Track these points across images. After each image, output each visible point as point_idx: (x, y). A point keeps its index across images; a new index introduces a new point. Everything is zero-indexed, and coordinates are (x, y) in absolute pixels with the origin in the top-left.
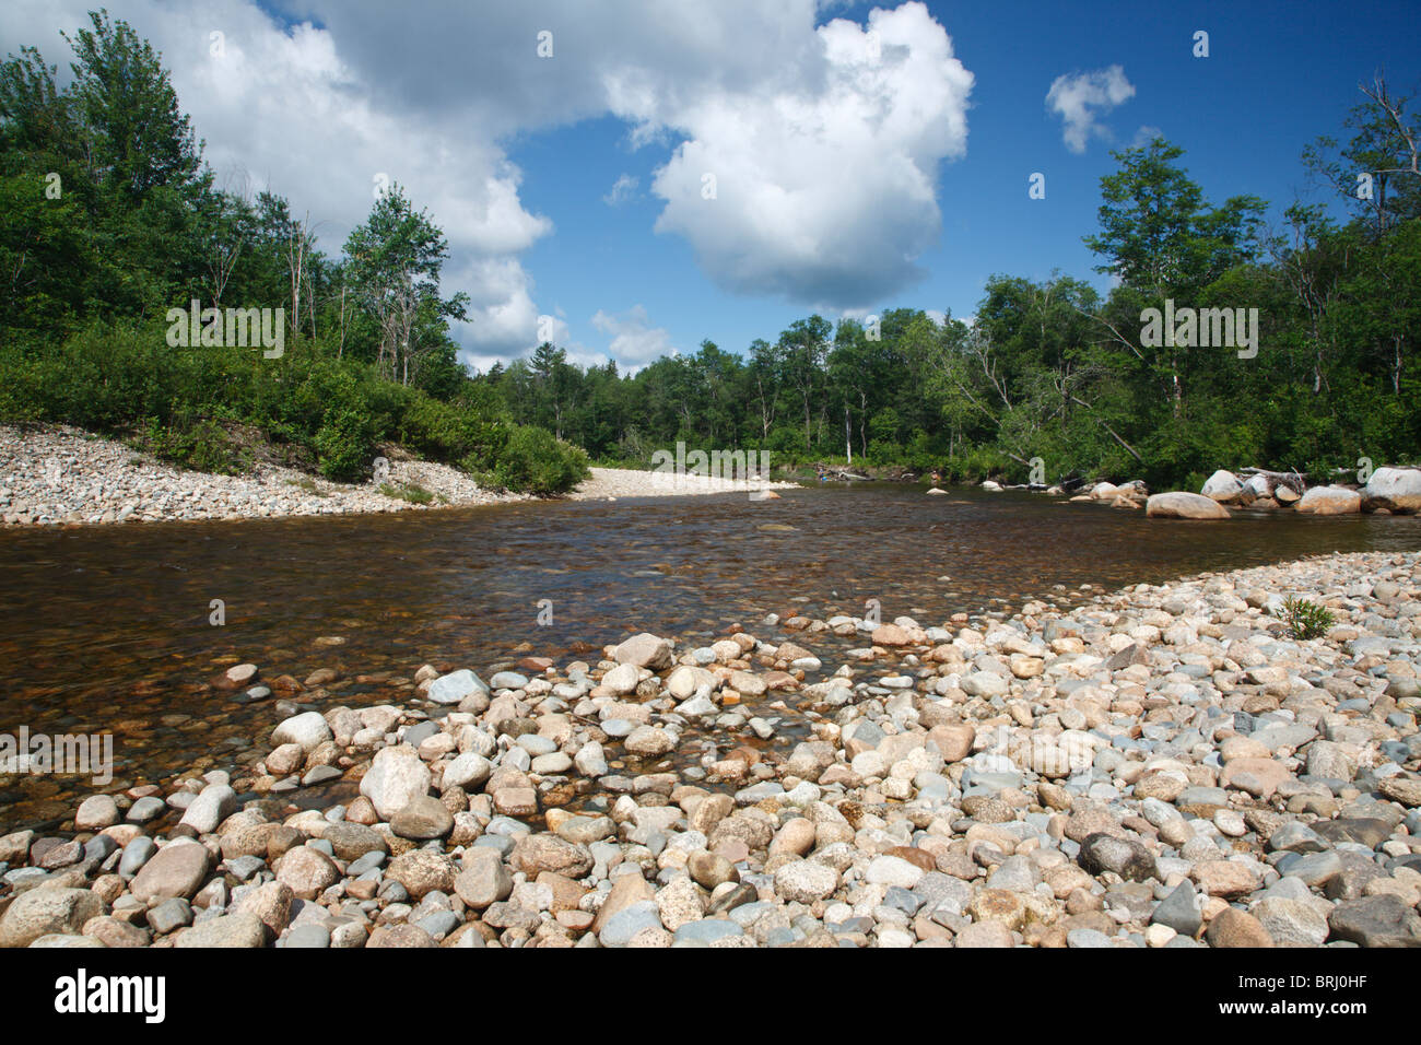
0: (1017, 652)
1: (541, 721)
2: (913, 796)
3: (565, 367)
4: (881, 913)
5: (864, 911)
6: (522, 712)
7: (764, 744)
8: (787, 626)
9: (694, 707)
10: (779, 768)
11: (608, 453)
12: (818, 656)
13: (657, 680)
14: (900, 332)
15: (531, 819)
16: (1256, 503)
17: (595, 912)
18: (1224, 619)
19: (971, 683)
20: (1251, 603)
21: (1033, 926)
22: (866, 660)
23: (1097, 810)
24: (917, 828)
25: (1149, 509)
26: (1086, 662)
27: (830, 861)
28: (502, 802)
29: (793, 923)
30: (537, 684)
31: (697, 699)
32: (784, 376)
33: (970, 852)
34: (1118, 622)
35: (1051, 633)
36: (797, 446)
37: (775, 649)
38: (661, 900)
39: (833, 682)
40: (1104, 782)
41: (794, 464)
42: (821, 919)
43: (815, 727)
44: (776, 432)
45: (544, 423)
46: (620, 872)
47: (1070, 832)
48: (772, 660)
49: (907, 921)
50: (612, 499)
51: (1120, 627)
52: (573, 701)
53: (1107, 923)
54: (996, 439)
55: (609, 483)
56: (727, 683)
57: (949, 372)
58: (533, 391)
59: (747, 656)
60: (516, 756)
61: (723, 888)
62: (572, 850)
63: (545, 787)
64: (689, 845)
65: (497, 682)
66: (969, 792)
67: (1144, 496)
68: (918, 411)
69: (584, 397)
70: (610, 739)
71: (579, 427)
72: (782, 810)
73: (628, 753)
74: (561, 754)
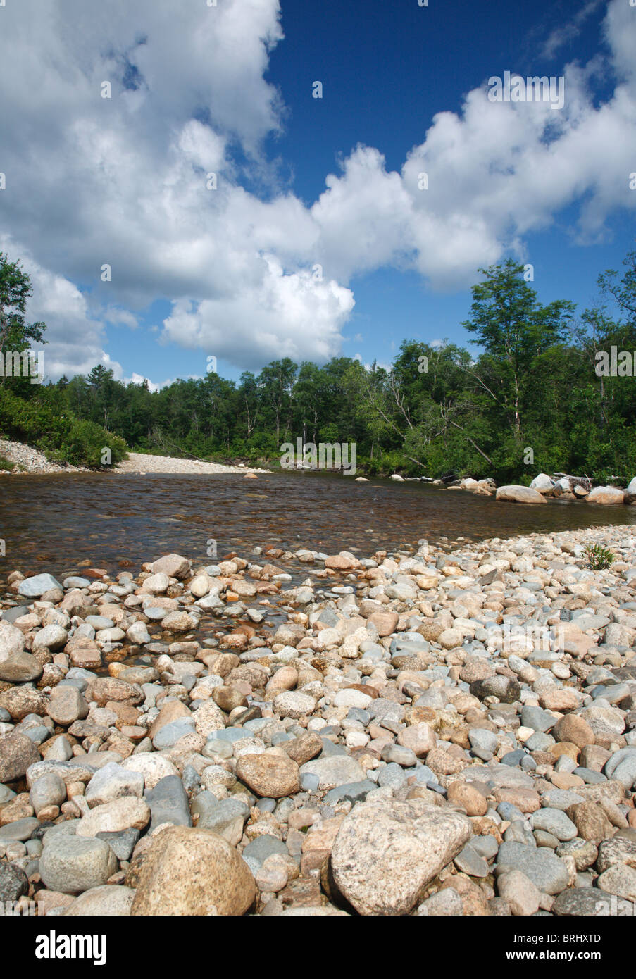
0: (420, 574)
1: (101, 608)
2: (360, 657)
3: (112, 382)
4: (346, 723)
5: (334, 722)
6: (88, 603)
7: (257, 626)
8: (267, 555)
9: (208, 601)
10: (268, 640)
11: (140, 443)
12: (290, 574)
13: (181, 585)
14: (342, 373)
15: (97, 670)
16: (562, 495)
17: (148, 727)
18: (548, 557)
19: (393, 591)
20: (564, 550)
21: (446, 729)
22: (322, 577)
23: (481, 663)
24: (363, 675)
25: (498, 495)
26: (465, 580)
27: (310, 693)
28: (76, 659)
29: (288, 731)
30: (97, 585)
31: (210, 597)
32: (263, 398)
33: (401, 688)
34: (483, 558)
35: (441, 563)
36: (270, 446)
37: (261, 568)
38: (196, 717)
39: (301, 589)
40: (481, 649)
41: (267, 457)
42: (306, 728)
43: (290, 616)
44: (256, 435)
45: (95, 420)
46: (164, 702)
47: (464, 676)
48: (259, 575)
49: (364, 728)
50: (143, 473)
51: (485, 561)
52: (123, 597)
53: (492, 727)
54: (401, 447)
55: (142, 463)
56: (229, 588)
57: (373, 402)
58: (89, 398)
59: (242, 572)
60: (86, 629)
61: (238, 710)
62: (130, 687)
63: (106, 650)
64: (211, 683)
65: (68, 583)
66: (396, 654)
67: (494, 489)
68: (351, 427)
69: (124, 404)
70: (150, 621)
71: (120, 425)
72: (272, 664)
73: (164, 629)
74: (117, 629)
